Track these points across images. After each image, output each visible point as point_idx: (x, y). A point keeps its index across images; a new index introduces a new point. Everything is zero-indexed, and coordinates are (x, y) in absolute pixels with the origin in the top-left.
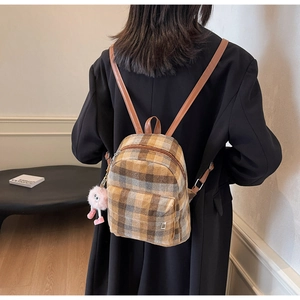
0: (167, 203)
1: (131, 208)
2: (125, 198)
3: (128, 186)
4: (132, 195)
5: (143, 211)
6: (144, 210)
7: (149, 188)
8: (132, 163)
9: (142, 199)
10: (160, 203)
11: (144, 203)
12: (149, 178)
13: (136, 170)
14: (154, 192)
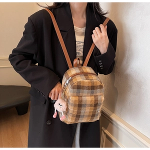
0: (102, 98)
1: (85, 105)
2: (82, 101)
3: (81, 94)
4: (84, 98)
5: (91, 106)
6: (92, 104)
7: (92, 93)
8: (84, 82)
9: (90, 99)
10: (99, 99)
11: (91, 101)
12: (93, 88)
13: (86, 85)
14: (94, 94)
